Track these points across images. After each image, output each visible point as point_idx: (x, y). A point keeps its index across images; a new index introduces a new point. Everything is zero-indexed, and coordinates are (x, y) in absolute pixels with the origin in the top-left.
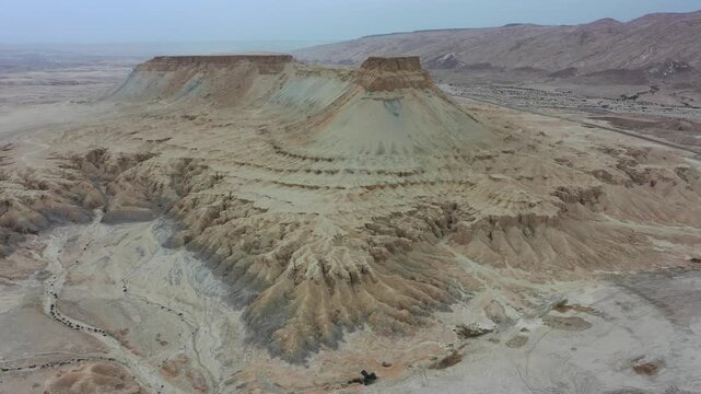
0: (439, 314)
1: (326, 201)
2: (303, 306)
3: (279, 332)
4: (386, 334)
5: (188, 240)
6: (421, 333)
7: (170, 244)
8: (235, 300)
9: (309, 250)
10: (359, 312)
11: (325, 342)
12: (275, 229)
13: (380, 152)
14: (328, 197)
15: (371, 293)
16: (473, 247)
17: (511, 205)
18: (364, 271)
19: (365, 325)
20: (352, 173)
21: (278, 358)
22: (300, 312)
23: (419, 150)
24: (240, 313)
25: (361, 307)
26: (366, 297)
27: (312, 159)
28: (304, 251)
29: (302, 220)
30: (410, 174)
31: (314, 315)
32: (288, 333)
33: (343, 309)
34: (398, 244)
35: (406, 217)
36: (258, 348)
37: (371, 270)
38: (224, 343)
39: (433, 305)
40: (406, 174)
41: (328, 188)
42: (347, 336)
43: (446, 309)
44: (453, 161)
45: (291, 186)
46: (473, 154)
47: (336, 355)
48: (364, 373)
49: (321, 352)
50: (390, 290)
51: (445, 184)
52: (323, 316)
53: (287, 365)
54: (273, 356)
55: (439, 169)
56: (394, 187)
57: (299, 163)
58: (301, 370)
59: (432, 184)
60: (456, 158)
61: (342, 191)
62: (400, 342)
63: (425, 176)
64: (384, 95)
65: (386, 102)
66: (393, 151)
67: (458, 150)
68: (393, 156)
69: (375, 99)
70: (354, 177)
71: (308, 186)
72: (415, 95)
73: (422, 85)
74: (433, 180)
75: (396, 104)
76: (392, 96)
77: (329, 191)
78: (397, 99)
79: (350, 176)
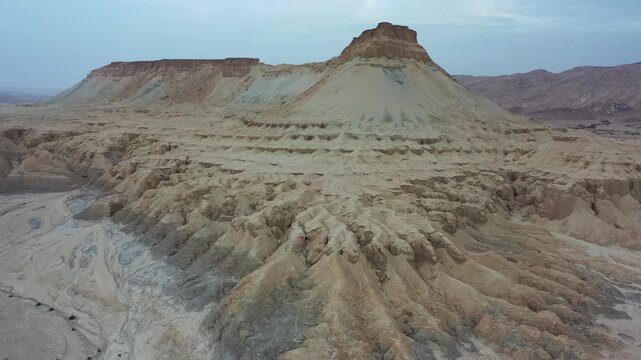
1: (329, 163)
9: (325, 212)
13: (388, 119)
14: (331, 159)
20: (356, 138)
23: (435, 119)
27: (297, 126)
29: (299, 180)
30: (435, 141)
40: (429, 142)
41: (328, 151)
46: (504, 128)
51: (484, 153)
55: (468, 139)
56: (418, 152)
57: (280, 131)
59: (468, 152)
60: (485, 130)
61: (348, 154)
63: (453, 145)
64: (383, 61)
65: (387, 70)
66: (404, 119)
67: (483, 123)
68: (405, 123)
69: (372, 65)
70: (360, 142)
71: (297, 150)
72: (417, 66)
73: (424, 58)
74: (468, 148)
75: (398, 72)
76: (392, 63)
77: (330, 153)
78: (398, 67)
79: (353, 141)
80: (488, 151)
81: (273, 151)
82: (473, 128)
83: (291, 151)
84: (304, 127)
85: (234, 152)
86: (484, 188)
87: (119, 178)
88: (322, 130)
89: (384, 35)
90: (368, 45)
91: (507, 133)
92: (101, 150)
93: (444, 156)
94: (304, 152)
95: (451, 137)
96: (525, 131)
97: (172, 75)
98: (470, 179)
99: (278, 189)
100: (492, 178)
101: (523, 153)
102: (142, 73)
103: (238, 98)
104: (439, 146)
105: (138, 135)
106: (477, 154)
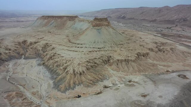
0: (100, 83)
2: (67, 80)
3: (60, 86)
4: (86, 87)
5: (43, 64)
6: (94, 87)
7: (39, 65)
8: (52, 78)
10: (81, 82)
11: (71, 88)
12: (64, 61)
13: (95, 43)
14: (79, 54)
15: (84, 77)
16: (113, 67)
17: (124, 57)
18: (84, 72)
19: (82, 85)
20: (87, 48)
21: (59, 92)
22: (66, 81)
23: (105, 42)
24: (52, 81)
25: (81, 81)
26: (83, 78)
27: (77, 44)
28: (70, 67)
29: (71, 59)
30: (101, 48)
31: (70, 82)
32: (62, 86)
33: (77, 81)
34: (94, 65)
35: (98, 59)
36: (55, 89)
37: (85, 72)
38: (47, 88)
39: (99, 80)
40: (100, 48)
41: (80, 51)
42: (77, 87)
43: (102, 81)
44: (113, 45)
45: (71, 51)
46: (118, 43)
47: (73, 91)
48: (78, 95)
49: (70, 91)
50: (89, 77)
51: (109, 51)
52: (72, 82)
53: (61, 93)
54: (58, 91)
55: (109, 47)
56: (96, 51)
57: (74, 45)
58: (64, 94)
59: (106, 51)
61: (83, 52)
62: (89, 89)
65: (97, 30)
66: (98, 42)
69: (94, 29)
72: (105, 28)
76: (99, 28)
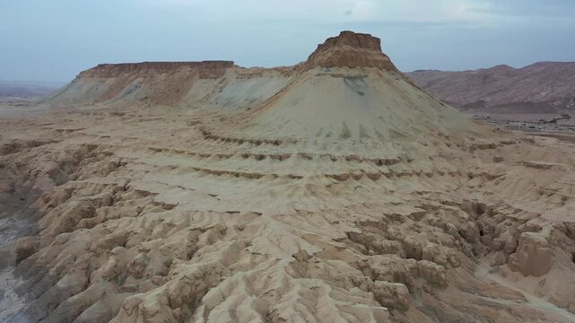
1: (272, 194)
13: (346, 135)
14: (276, 188)
20: (310, 158)
23: (396, 134)
30: (395, 162)
40: (388, 162)
41: (276, 176)
44: (446, 149)
46: (468, 142)
51: (447, 177)
55: (432, 159)
56: (374, 177)
59: (429, 175)
60: (448, 146)
61: (297, 182)
63: (414, 166)
64: (344, 71)
65: (347, 80)
66: (363, 135)
67: (447, 137)
68: (364, 140)
69: (333, 76)
70: (313, 164)
71: (244, 174)
72: (380, 75)
73: (388, 66)
74: (429, 171)
75: (359, 82)
76: (354, 73)
77: (277, 180)
78: (360, 77)
79: (306, 162)
80: (451, 174)
81: (219, 174)
82: (435, 144)
83: (237, 175)
84: (258, 143)
85: (179, 174)
86: (446, 228)
87: (50, 206)
88: (275, 147)
89: (346, 44)
90: (330, 54)
91: (472, 149)
92: (49, 166)
93: (403, 181)
94: (250, 177)
95: (412, 155)
96: (491, 147)
97: (152, 77)
98: (430, 216)
99: (203, 237)
100: (455, 213)
101: (491, 178)
102: (126, 75)
103: (212, 99)
104: (399, 168)
105: (96, 146)
106: (440, 177)
